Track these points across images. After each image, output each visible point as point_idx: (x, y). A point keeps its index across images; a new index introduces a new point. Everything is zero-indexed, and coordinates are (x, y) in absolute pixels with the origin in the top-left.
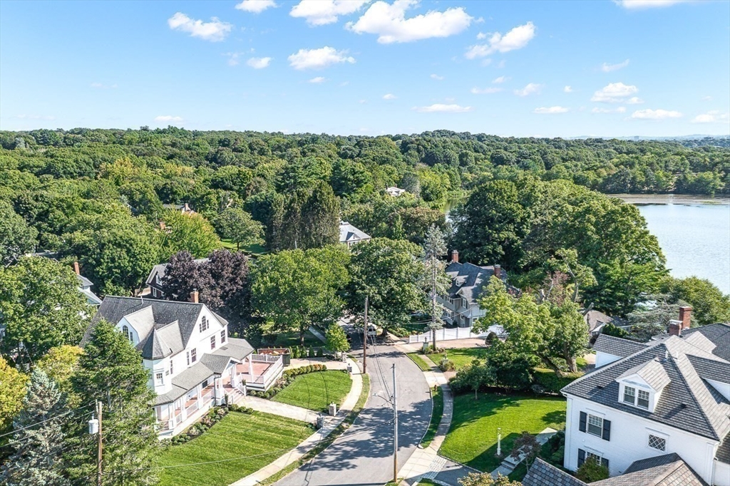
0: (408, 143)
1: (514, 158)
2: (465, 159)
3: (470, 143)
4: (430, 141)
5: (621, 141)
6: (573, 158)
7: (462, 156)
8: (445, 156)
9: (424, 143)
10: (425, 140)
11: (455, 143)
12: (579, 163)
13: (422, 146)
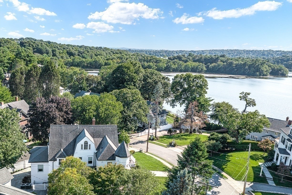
0: (24, 43)
1: (77, 53)
2: (54, 52)
3: (52, 45)
4: (35, 43)
5: (108, 48)
6: (99, 54)
7: (53, 51)
8: (46, 51)
9: (32, 43)
10: (32, 42)
11: (46, 45)
12: (102, 57)
13: (31, 45)
